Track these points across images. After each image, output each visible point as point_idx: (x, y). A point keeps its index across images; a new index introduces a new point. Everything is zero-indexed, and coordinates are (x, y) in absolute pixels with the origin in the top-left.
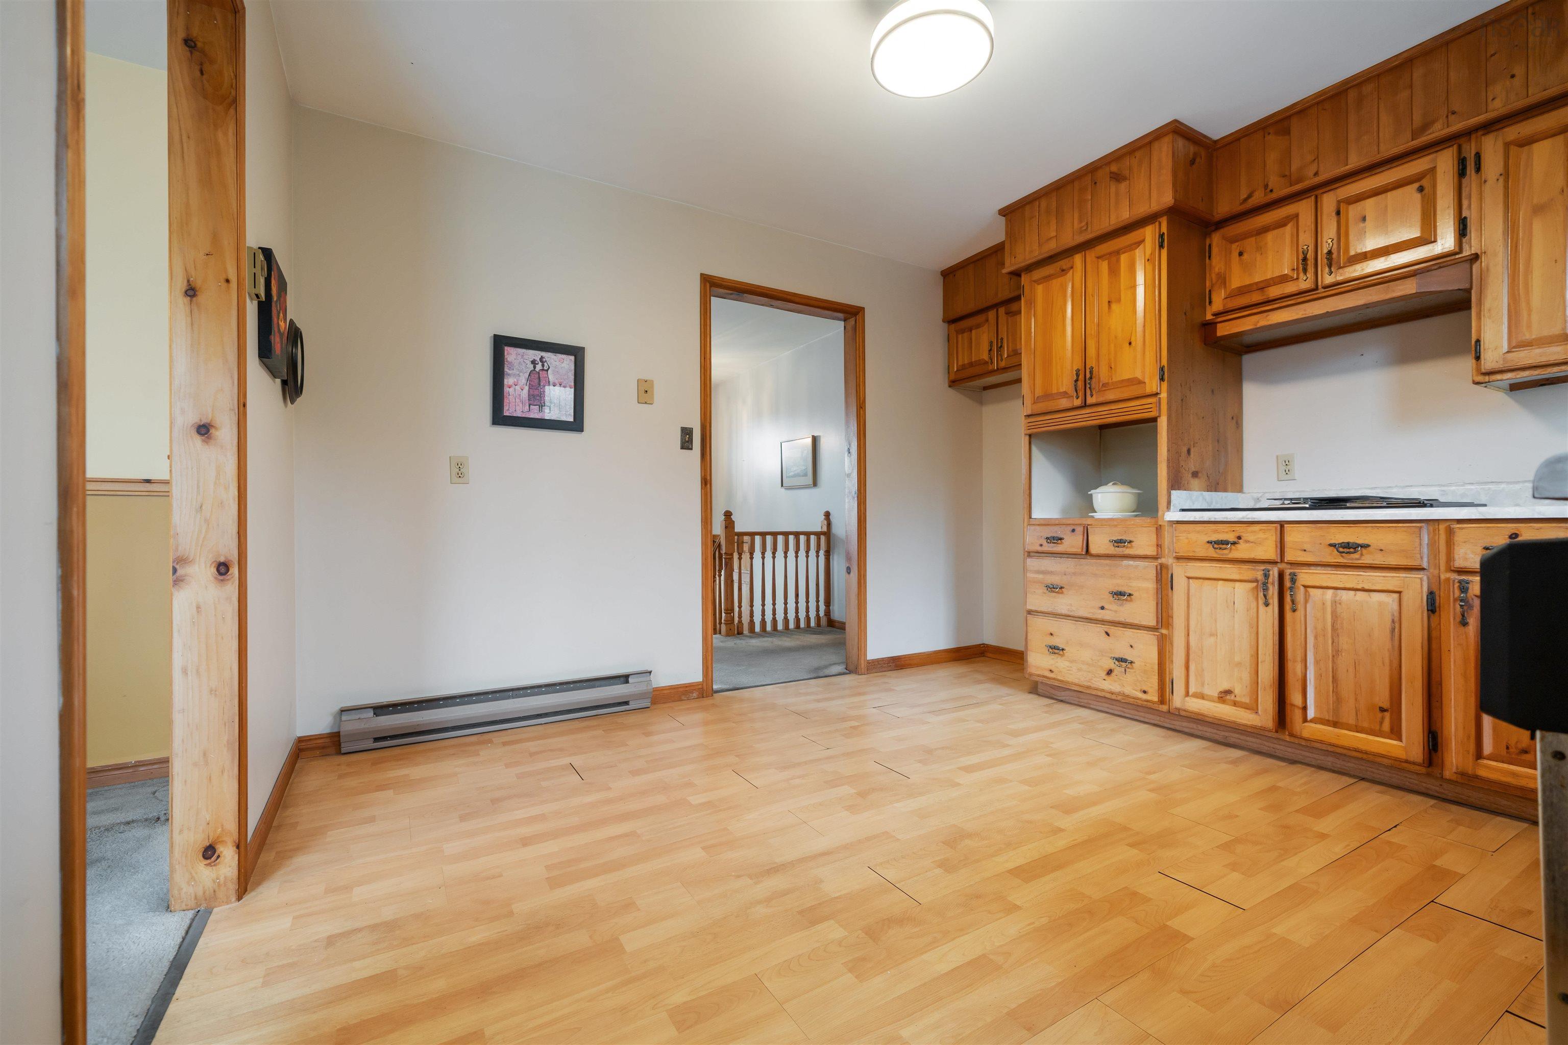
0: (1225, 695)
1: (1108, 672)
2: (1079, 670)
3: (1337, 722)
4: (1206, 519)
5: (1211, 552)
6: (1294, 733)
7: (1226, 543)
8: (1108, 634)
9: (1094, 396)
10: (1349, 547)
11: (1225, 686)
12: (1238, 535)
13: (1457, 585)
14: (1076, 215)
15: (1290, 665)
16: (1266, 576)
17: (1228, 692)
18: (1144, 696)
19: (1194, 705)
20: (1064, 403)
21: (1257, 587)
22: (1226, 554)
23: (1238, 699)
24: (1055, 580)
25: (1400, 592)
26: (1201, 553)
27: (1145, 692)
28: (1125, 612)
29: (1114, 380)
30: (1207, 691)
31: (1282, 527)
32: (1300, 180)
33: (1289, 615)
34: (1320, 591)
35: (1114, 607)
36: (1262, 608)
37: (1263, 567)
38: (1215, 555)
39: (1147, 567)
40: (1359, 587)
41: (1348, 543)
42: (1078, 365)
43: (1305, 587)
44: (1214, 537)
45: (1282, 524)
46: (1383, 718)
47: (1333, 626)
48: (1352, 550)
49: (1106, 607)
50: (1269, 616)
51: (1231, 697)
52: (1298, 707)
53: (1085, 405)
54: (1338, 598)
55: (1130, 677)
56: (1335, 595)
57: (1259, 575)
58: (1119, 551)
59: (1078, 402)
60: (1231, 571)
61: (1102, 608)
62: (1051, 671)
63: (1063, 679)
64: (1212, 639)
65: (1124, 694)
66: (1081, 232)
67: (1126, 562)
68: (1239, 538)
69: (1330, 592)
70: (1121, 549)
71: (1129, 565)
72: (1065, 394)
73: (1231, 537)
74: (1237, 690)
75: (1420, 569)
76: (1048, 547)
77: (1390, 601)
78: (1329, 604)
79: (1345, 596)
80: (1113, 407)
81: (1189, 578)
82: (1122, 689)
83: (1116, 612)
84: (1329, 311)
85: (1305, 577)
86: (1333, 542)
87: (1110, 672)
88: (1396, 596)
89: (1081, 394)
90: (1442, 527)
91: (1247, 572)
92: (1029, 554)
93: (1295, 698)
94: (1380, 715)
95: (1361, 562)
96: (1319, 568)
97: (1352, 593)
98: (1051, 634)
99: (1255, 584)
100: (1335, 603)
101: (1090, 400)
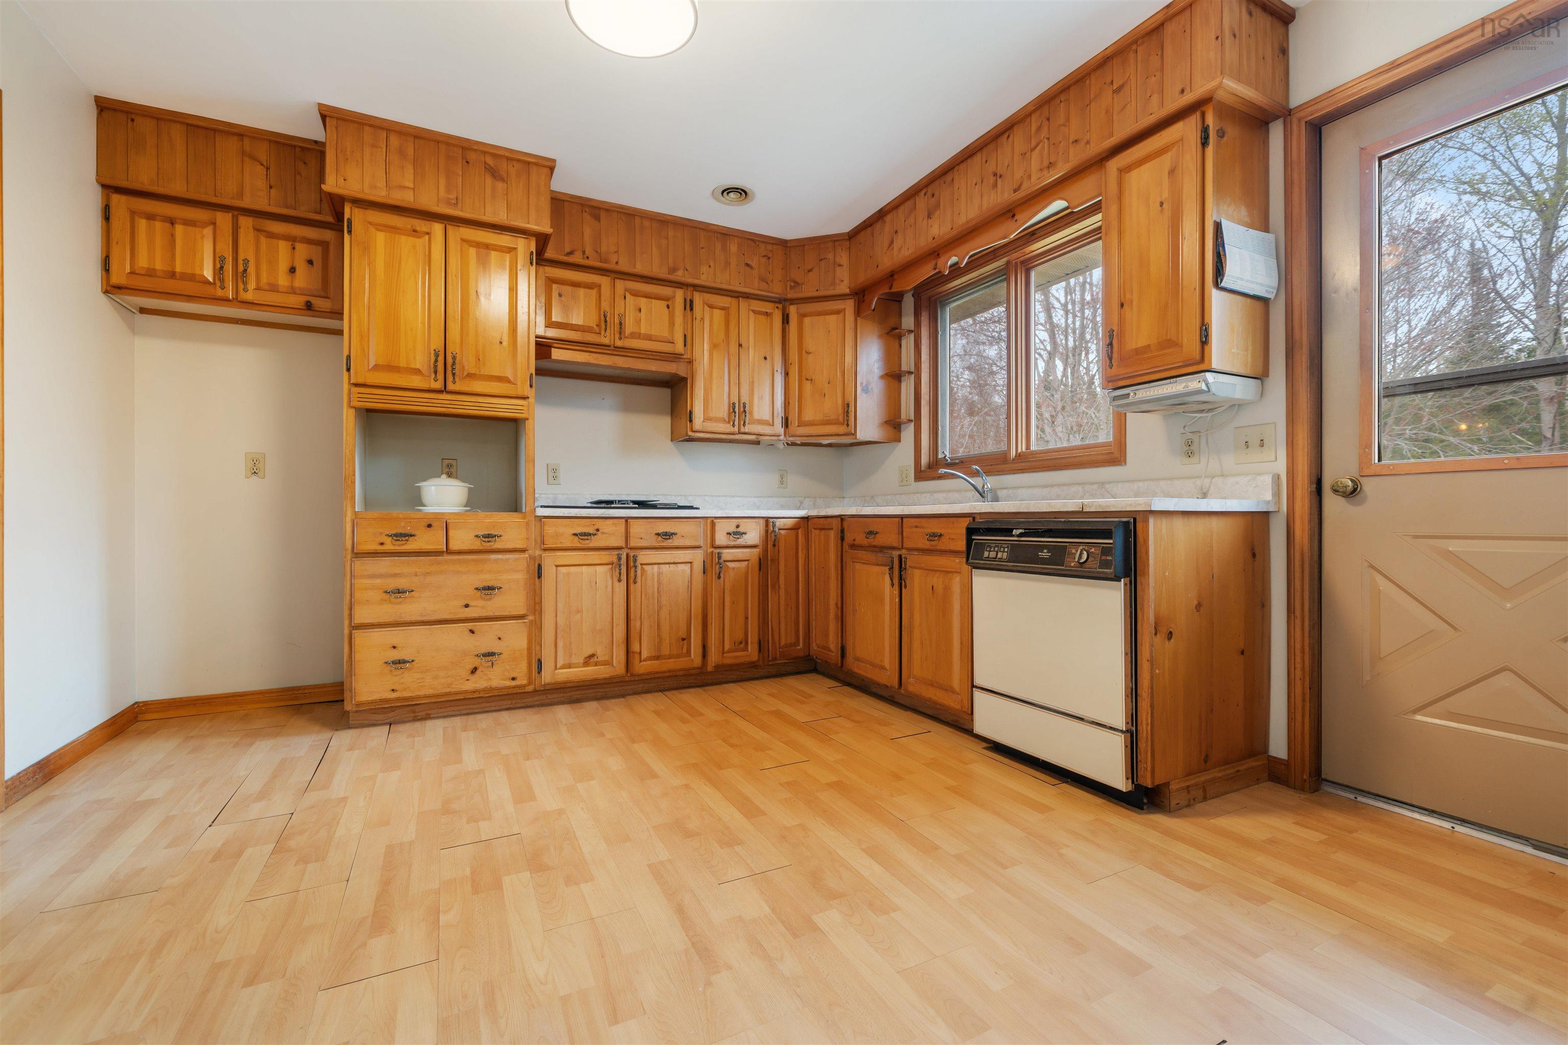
0: (589, 660)
1: (476, 670)
2: (435, 678)
3: (659, 656)
4: (573, 515)
5: (576, 543)
6: (634, 672)
7: (590, 535)
8: (472, 632)
9: (457, 383)
10: (668, 535)
11: (590, 652)
12: (596, 528)
13: (717, 555)
14: (442, 182)
15: (632, 623)
16: (619, 559)
17: (593, 656)
18: (514, 683)
19: (564, 675)
20: (416, 382)
21: (612, 568)
22: (587, 544)
23: (600, 659)
24: (402, 583)
25: (691, 563)
26: (568, 544)
27: (513, 679)
28: (496, 606)
29: (482, 373)
30: (574, 660)
31: (627, 521)
32: (606, 261)
33: (632, 586)
34: (650, 567)
35: (481, 603)
36: (616, 584)
37: (616, 552)
38: (579, 545)
39: (518, 559)
40: (672, 561)
41: (666, 532)
42: (437, 343)
43: (641, 564)
44: (579, 530)
45: (627, 519)
46: (683, 645)
47: (658, 590)
48: (668, 537)
49: (471, 603)
50: (621, 588)
51: (595, 659)
52: (637, 653)
53: (444, 390)
54: (661, 570)
55: (498, 669)
56: (659, 569)
57: (615, 559)
58: (487, 546)
59: (438, 385)
60: (594, 557)
61: (467, 606)
62: (393, 690)
63: (411, 695)
64: (579, 616)
65: (491, 687)
66: (448, 203)
67: (493, 557)
68: (598, 530)
69: (656, 566)
70: (488, 544)
71: (498, 559)
72: (417, 372)
73: (591, 530)
74: (599, 653)
75: (699, 547)
76: (389, 546)
77: (687, 568)
78: (656, 575)
79: (665, 568)
80: (480, 399)
81: (557, 566)
82: (489, 684)
83: (483, 607)
84: (631, 367)
85: (644, 557)
86: (657, 532)
87: (474, 671)
88: (689, 565)
89: (441, 376)
90: (709, 521)
91: (605, 557)
92: (358, 555)
93: (635, 647)
94: (682, 643)
95: (672, 544)
96: (648, 550)
97: (667, 566)
98: (394, 647)
99: (610, 566)
100: (659, 574)
101: (451, 387)
